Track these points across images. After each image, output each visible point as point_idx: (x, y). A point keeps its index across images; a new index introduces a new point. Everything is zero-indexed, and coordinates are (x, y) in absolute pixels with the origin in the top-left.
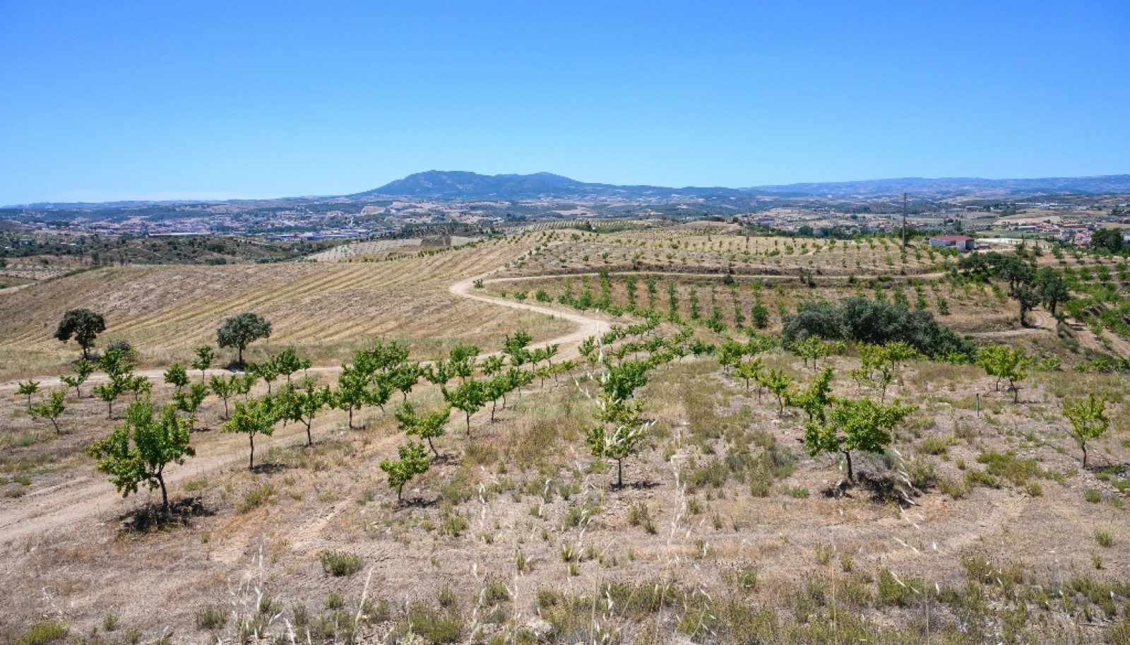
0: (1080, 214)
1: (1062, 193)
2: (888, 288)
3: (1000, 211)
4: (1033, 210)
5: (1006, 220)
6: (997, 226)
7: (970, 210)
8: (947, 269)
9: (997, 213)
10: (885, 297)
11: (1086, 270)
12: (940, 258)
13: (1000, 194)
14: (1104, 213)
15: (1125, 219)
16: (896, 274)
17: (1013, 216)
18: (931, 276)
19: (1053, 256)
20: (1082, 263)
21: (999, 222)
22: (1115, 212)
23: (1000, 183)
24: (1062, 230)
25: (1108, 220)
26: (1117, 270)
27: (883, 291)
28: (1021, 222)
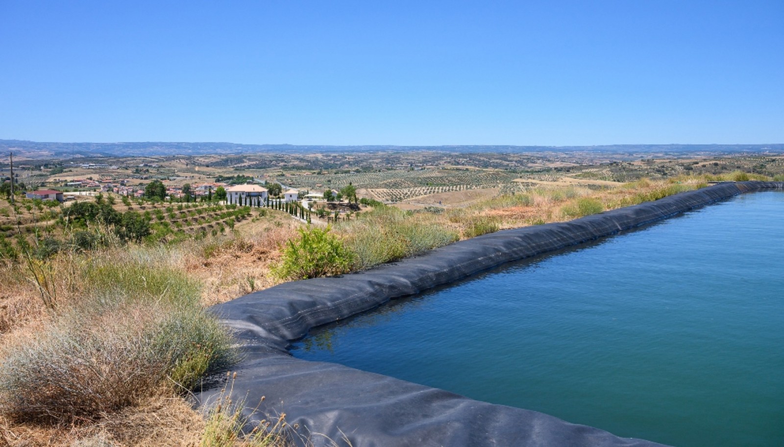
0: (113, 172)
1: (95, 155)
2: (10, 236)
3: (50, 170)
4: (76, 169)
5: (58, 177)
6: (50, 183)
7: (23, 169)
8: (53, 217)
9: (47, 171)
10: (11, 243)
11: (148, 213)
12: (46, 209)
13: (45, 155)
14: (129, 172)
15: (145, 176)
16: (14, 224)
17: (61, 174)
18: (44, 223)
19: (123, 204)
20: (144, 208)
21: (51, 180)
22: (137, 171)
23: (45, 146)
24: (102, 186)
25: (133, 177)
26: (167, 212)
27: (6, 240)
28: (69, 179)
